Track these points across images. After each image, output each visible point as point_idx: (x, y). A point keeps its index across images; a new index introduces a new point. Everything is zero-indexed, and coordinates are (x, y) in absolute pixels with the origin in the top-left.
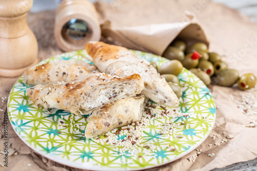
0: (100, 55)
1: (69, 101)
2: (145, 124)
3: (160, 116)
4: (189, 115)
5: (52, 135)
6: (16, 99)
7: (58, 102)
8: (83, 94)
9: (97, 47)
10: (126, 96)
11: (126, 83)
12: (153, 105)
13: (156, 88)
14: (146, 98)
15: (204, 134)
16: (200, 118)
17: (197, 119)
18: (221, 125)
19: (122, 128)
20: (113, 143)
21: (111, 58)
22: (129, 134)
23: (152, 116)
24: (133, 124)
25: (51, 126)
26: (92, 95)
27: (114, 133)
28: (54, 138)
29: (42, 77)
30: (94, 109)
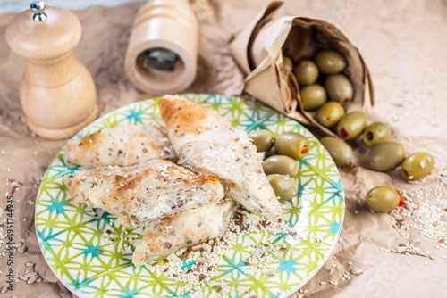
0: (176, 124)
1: (116, 205)
2: (228, 242)
3: (256, 229)
4: (298, 233)
5: (89, 256)
6: (50, 191)
7: (104, 203)
8: (135, 199)
9: (173, 109)
11: (196, 188)
13: (247, 191)
14: (235, 203)
16: (312, 241)
17: (307, 242)
18: (350, 248)
19: (193, 248)
20: (174, 275)
21: (190, 130)
22: (200, 260)
23: (242, 229)
24: (212, 242)
25: (92, 240)
26: (148, 201)
27: (179, 257)
28: (91, 261)
29: (89, 155)
30: (151, 221)
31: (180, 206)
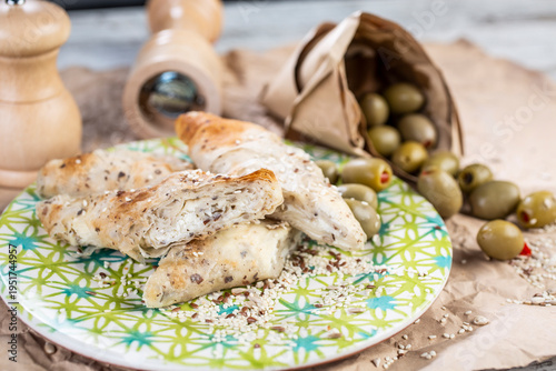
0: (203, 139)
1: (118, 226)
2: (286, 284)
3: (325, 271)
4: (389, 269)
5: (74, 296)
6: (13, 225)
7: (98, 230)
8: (149, 211)
9: (198, 123)
10: (241, 219)
11: (242, 190)
12: (314, 248)
13: (313, 205)
14: (293, 231)
15: (414, 308)
16: (411, 276)
17: (405, 277)
18: (464, 299)
19: (233, 291)
20: (207, 321)
21: (225, 144)
23: (306, 270)
24: (260, 284)
25: (77, 280)
26: (166, 213)
27: (214, 301)
28: (76, 302)
29: (75, 179)
30: (172, 245)
31: (216, 219)
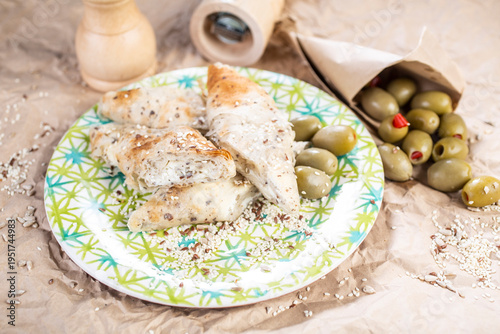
0: (216, 94)
2: (237, 228)
3: (272, 222)
4: (314, 234)
6: (73, 140)
7: (118, 161)
8: (145, 161)
10: (206, 181)
11: (208, 161)
13: (266, 176)
19: (198, 226)
20: (168, 249)
21: (228, 102)
22: (200, 240)
23: (257, 218)
24: (219, 224)
25: (98, 196)
26: (157, 165)
27: (181, 232)
29: (121, 109)
30: (159, 187)
31: (189, 177)
